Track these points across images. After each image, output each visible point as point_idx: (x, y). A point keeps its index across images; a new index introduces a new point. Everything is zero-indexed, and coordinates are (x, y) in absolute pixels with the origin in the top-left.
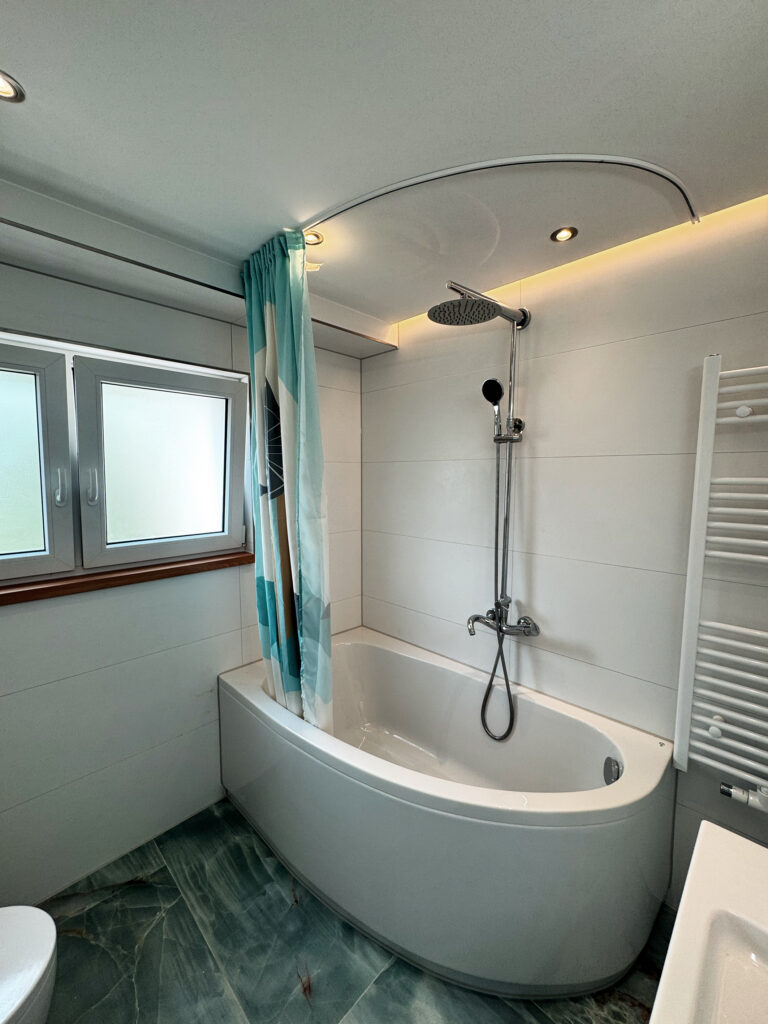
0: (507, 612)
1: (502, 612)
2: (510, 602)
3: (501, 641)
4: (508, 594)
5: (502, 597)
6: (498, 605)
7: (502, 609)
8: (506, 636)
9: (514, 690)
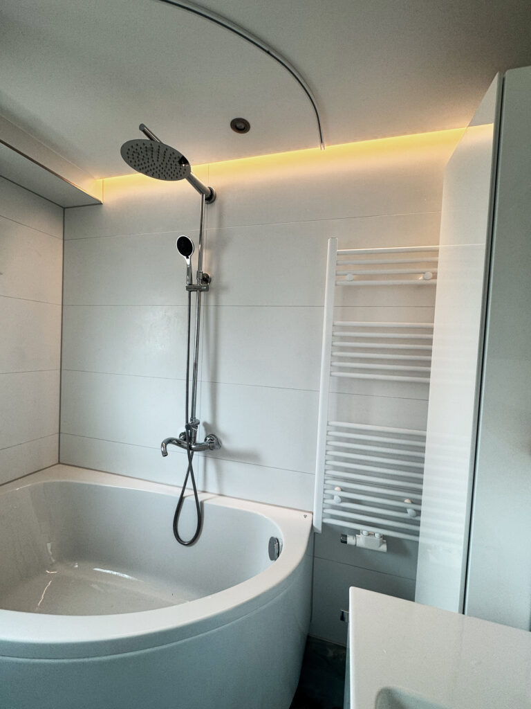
0: (196, 433)
1: (191, 433)
2: (199, 423)
3: (190, 458)
4: (197, 417)
5: (191, 420)
6: (188, 427)
7: (191, 430)
8: (195, 453)
9: (201, 497)
